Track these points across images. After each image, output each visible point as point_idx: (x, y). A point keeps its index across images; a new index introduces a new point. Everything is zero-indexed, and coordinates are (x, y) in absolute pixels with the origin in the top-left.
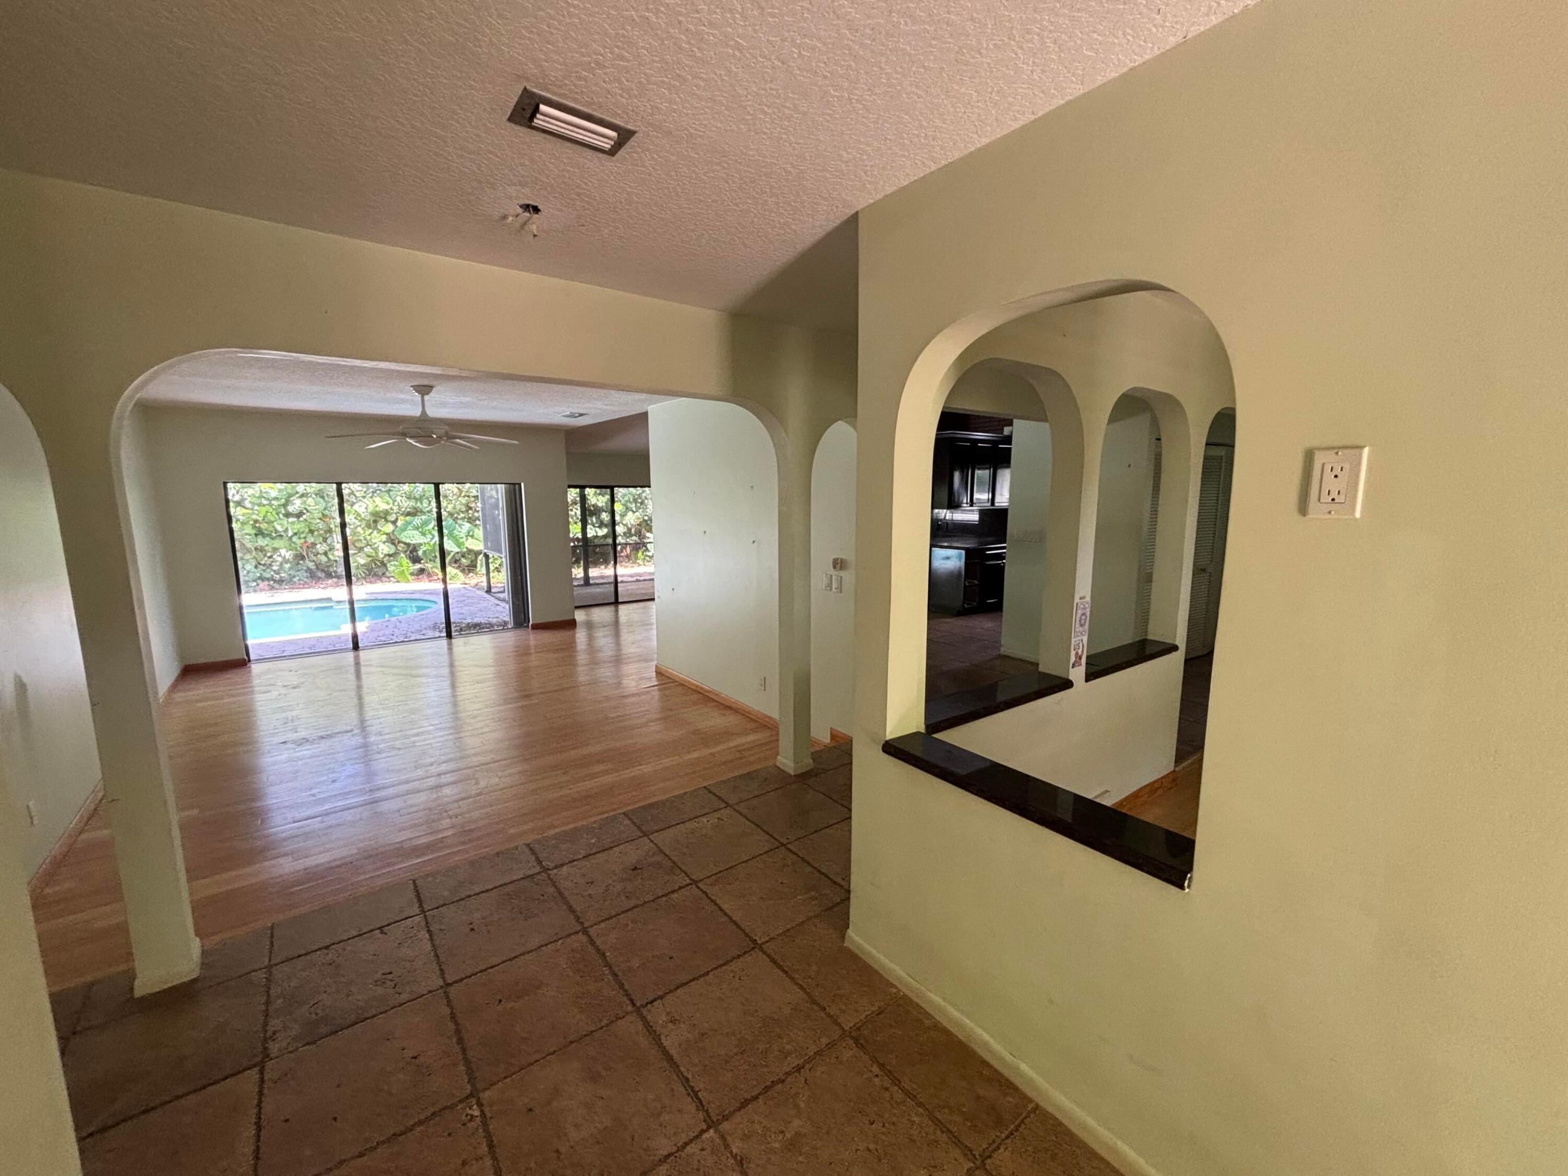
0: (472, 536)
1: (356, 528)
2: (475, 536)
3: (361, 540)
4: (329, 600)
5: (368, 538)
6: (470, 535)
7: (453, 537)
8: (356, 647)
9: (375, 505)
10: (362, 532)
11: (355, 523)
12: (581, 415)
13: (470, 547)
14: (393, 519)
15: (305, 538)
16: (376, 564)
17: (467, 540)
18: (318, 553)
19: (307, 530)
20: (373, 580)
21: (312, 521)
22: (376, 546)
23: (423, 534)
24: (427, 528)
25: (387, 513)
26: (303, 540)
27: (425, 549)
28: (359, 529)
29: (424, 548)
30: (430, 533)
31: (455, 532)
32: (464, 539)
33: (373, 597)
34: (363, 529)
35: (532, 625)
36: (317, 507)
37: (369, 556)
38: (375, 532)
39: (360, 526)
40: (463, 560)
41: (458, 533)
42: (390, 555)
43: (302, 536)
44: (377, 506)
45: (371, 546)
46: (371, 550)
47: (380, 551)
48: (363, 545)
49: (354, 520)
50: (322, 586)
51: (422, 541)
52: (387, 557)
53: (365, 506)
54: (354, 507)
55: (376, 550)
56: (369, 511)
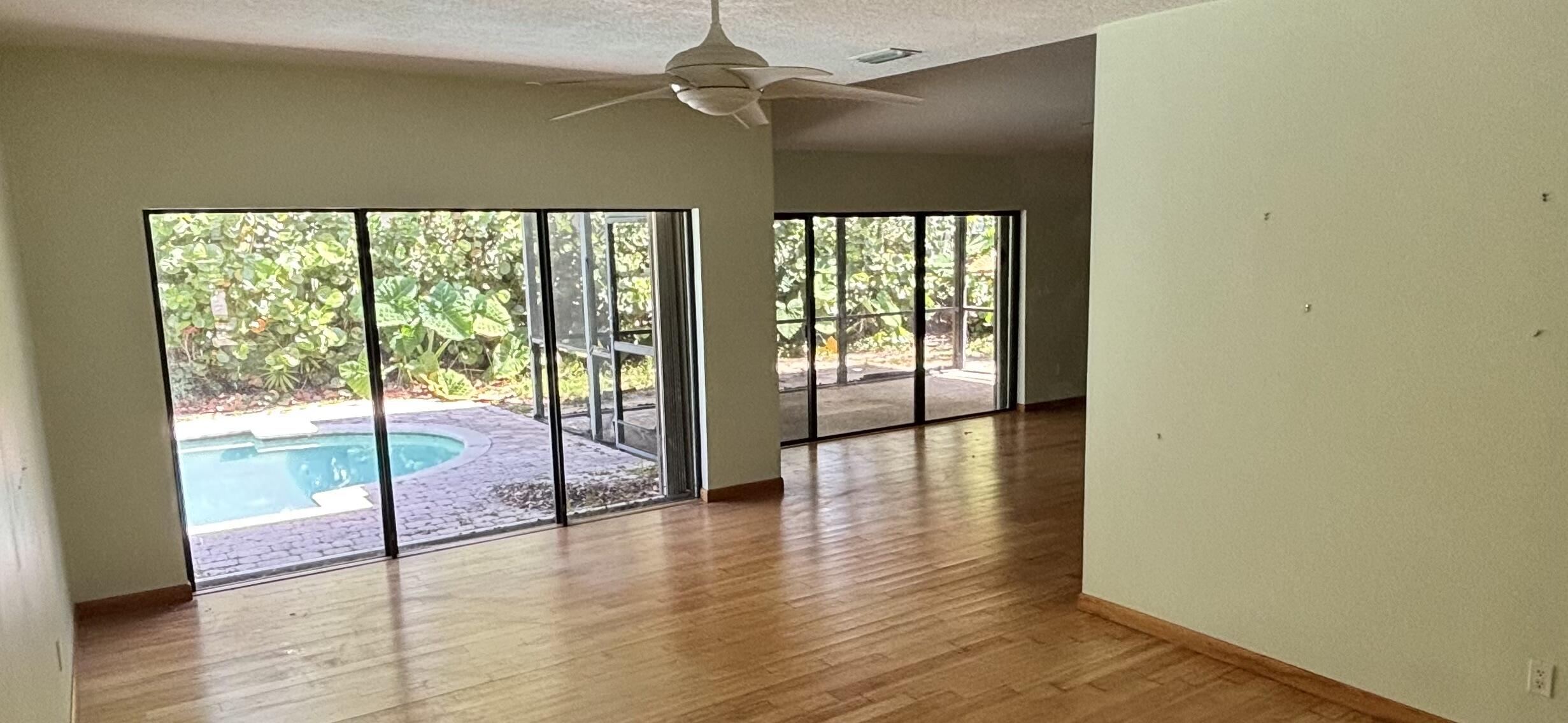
0: (483, 313)
1: (281, 299)
2: (488, 311)
3: (287, 322)
4: (248, 435)
5: (302, 317)
6: (479, 310)
7: (450, 313)
8: (392, 550)
9: (316, 256)
10: (292, 307)
11: (278, 291)
12: (907, 53)
13: (479, 332)
14: (342, 283)
15: (190, 319)
16: (312, 366)
17: (475, 318)
18: (212, 348)
19: (194, 305)
20: (307, 395)
21: (204, 288)
22: (316, 332)
23: (399, 310)
24: (405, 298)
25: (333, 270)
26: (188, 324)
27: (400, 337)
28: (287, 302)
29: (398, 335)
30: (411, 307)
31: (455, 304)
32: (470, 318)
33: (322, 429)
34: (292, 300)
35: (709, 492)
36: (212, 261)
37: (302, 351)
38: (313, 306)
39: (288, 296)
40: (464, 357)
41: (459, 307)
42: (336, 350)
43: (186, 315)
44: (320, 258)
45: (305, 332)
46: (307, 341)
47: (323, 341)
48: (290, 332)
49: (277, 286)
50: (220, 408)
51: (396, 323)
52: (332, 353)
53: (299, 258)
54: (277, 261)
55: (315, 340)
56: (305, 267)
